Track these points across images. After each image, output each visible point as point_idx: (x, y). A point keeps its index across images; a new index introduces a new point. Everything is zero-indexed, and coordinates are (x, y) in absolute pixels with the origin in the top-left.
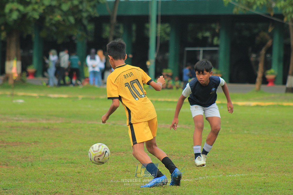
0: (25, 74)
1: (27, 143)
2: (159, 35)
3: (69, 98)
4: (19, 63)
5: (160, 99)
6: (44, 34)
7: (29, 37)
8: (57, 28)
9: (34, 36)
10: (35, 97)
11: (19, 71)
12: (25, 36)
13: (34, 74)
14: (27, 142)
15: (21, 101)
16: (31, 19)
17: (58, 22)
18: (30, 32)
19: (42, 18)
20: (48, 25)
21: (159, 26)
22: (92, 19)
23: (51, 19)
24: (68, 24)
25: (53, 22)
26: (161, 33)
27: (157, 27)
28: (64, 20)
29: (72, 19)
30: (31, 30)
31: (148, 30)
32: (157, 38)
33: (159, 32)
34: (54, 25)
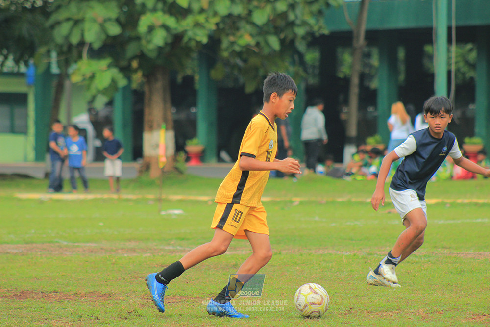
0: (182, 156)
1: (197, 297)
2: (453, 68)
3: (274, 203)
4: (171, 134)
5: (459, 201)
6: (218, 73)
7: (189, 81)
8: (245, 61)
9: (197, 78)
10: (205, 202)
11: (171, 150)
12: (179, 79)
13: (201, 157)
14: (195, 296)
15: (177, 212)
16: (193, 44)
17: (247, 48)
18: (189, 72)
19: (214, 41)
20: (225, 54)
21: (454, 48)
22: (314, 40)
23: (233, 43)
24: (266, 51)
25: (237, 49)
26: (456, 63)
27: (449, 51)
28: (258, 44)
29: (274, 42)
30: (192, 67)
31: (431, 57)
32: (449, 73)
33: (453, 61)
34: (239, 54)
